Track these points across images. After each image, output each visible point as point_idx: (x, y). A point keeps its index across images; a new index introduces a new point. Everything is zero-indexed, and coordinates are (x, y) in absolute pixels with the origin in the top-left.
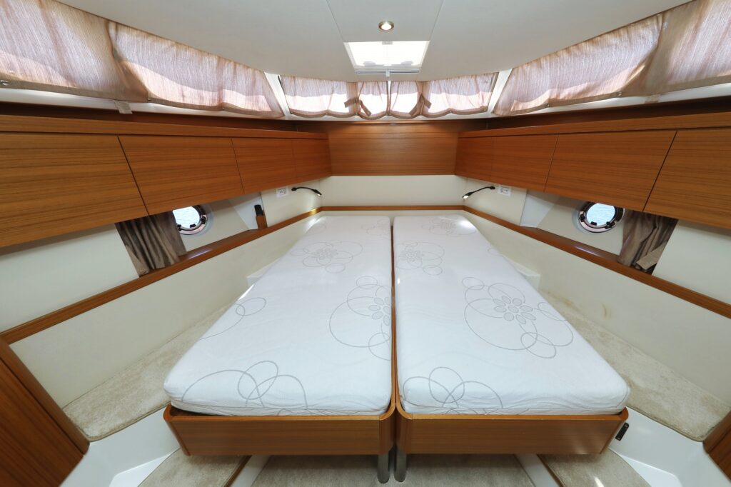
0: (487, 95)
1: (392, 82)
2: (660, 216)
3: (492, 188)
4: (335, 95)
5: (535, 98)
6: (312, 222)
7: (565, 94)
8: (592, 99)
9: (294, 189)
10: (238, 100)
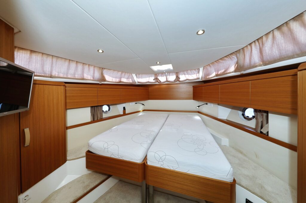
0: (198, 75)
1: (167, 73)
2: (263, 110)
3: (207, 104)
4: (150, 78)
5: (211, 74)
6: (140, 114)
7: (219, 72)
8: (227, 74)
9: (136, 103)
10: (125, 80)
